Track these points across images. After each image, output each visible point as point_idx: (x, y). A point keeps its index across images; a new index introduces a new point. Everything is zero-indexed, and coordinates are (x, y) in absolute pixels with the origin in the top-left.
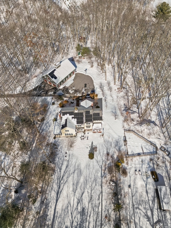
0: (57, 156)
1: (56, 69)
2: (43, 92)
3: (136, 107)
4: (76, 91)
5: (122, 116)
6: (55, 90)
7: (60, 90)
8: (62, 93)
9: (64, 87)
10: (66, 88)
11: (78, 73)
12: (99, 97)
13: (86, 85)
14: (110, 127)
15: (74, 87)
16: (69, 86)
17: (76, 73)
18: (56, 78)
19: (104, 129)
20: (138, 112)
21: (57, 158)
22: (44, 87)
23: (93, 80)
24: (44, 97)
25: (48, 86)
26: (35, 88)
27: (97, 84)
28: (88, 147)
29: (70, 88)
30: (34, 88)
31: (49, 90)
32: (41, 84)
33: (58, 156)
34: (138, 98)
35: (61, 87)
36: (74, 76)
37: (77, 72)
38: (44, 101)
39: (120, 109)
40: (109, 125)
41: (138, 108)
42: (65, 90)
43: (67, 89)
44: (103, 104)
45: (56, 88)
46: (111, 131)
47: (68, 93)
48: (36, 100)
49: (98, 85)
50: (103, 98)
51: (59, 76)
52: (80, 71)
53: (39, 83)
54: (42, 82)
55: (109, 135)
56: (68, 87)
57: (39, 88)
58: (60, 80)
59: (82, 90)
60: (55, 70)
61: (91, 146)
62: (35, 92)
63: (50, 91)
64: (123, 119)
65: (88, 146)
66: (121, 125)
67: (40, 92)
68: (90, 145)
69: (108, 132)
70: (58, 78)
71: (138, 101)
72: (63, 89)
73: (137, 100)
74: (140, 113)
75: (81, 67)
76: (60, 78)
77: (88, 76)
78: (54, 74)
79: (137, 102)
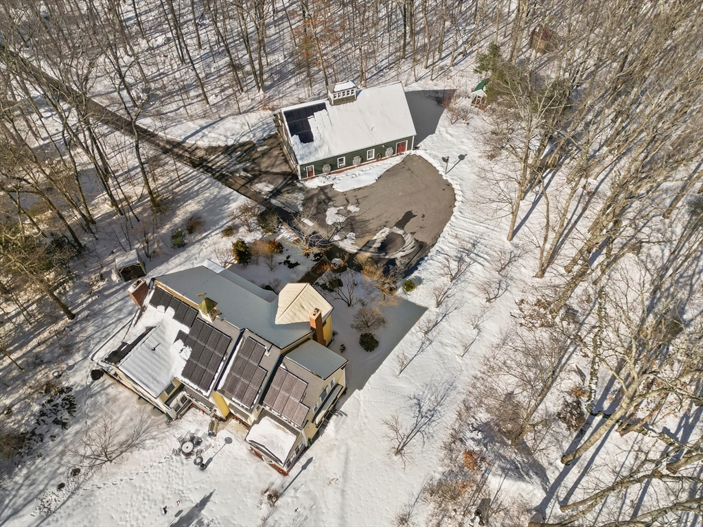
0: (34, 459)
1: (328, 106)
2: (245, 170)
3: (566, 446)
4: (351, 224)
5: (442, 453)
6: (286, 185)
7: (301, 189)
8: (295, 206)
9: (322, 189)
10: (325, 194)
11: (420, 157)
12: (418, 296)
13: (409, 216)
14: (345, 474)
15: (358, 203)
16: (344, 194)
17: (413, 152)
18: (307, 138)
19: (310, 467)
20: (552, 476)
21: (25, 471)
22: (264, 154)
23: (455, 210)
24: (229, 190)
25: (277, 157)
26: (233, 145)
27: (456, 237)
28: (172, 512)
29: (340, 200)
30: (230, 142)
31: (267, 173)
32: (264, 139)
33: (38, 461)
34: (606, 405)
35: (314, 183)
36: (397, 160)
37: (418, 152)
38: (216, 205)
39: (468, 409)
40: (347, 462)
41: (570, 458)
42: (315, 200)
43: (330, 199)
44: (407, 336)
45: (295, 177)
46: (331, 498)
47: (319, 216)
48: (197, 191)
49: (456, 241)
50: (432, 312)
51: (327, 136)
52: (434, 153)
53: (259, 135)
54: (270, 137)
55: (306, 513)
56: (338, 194)
57: (245, 152)
58: (321, 155)
59: (377, 231)
60: (322, 107)
61: (184, 514)
62: (221, 161)
63: (269, 178)
64: (438, 476)
65: (174, 505)
66: (405, 499)
67: (238, 166)
68: (186, 507)
69: (314, 499)
70: (316, 143)
71: (598, 418)
72: (316, 192)
73: (593, 415)
74: (562, 493)
75: (449, 138)
76: (325, 148)
77: (449, 185)
78: (311, 121)
79: (589, 424)
